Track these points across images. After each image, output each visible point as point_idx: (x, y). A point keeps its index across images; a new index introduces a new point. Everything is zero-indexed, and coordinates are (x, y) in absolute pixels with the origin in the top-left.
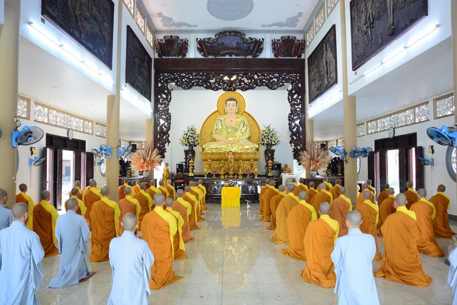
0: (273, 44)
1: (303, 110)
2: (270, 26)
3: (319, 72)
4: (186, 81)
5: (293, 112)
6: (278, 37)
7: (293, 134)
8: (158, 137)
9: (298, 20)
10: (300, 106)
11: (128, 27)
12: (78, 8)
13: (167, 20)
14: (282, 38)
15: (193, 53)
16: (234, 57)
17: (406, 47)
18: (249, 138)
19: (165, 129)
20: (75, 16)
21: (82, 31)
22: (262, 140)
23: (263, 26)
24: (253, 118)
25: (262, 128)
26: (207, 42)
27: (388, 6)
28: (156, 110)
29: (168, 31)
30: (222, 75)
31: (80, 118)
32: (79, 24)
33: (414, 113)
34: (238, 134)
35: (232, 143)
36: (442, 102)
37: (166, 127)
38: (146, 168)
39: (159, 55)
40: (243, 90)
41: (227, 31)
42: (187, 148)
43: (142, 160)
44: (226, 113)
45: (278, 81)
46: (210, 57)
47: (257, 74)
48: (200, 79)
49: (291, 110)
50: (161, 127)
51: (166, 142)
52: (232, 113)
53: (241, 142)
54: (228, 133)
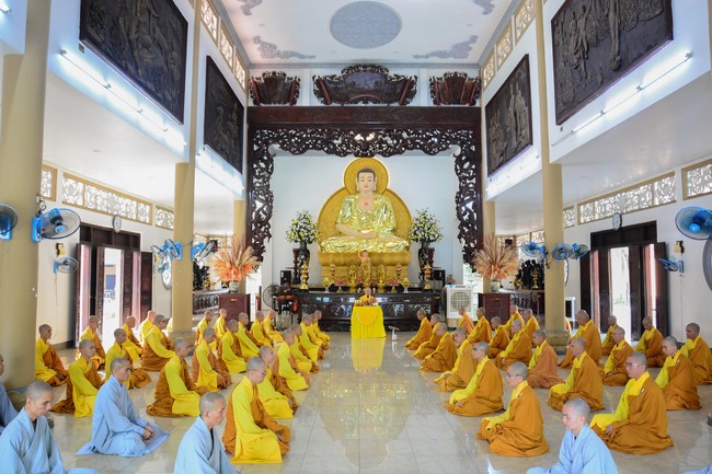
0: (431, 84)
1: (479, 187)
2: (427, 57)
3: (504, 127)
4: (296, 142)
5: (463, 190)
6: (439, 73)
7: (463, 224)
9: (471, 48)
10: (474, 181)
11: (209, 59)
12: (134, 29)
13: (268, 48)
14: (445, 75)
15: (307, 99)
16: (371, 104)
17: (639, 89)
18: (394, 231)
19: (264, 216)
20: (129, 41)
21: (139, 64)
22: (415, 234)
23: (417, 57)
24: (400, 199)
25: (414, 215)
26: (330, 82)
27: (612, 26)
28: (250, 186)
29: (269, 65)
30: (352, 133)
31: (132, 198)
32: (136, 53)
33: (652, 190)
34: (377, 224)
35: (368, 238)
36: (695, 172)
37: (265, 213)
38: (233, 276)
39: (255, 102)
40: (385, 156)
41: (360, 65)
42: (298, 246)
43: (228, 265)
44: (357, 192)
45: (440, 141)
46: (334, 104)
47: (406, 131)
48: (319, 139)
49: (460, 187)
50: (258, 213)
51: (265, 236)
52: (367, 192)
53: (381, 236)
54: (361, 223)
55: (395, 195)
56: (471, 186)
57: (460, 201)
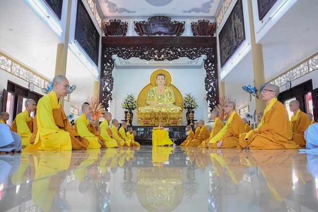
0: (192, 26)
1: (216, 75)
2: (189, 12)
3: (229, 39)
4: (125, 53)
5: (208, 77)
6: (196, 21)
7: (209, 93)
8: (103, 95)
9: (211, 6)
10: (214, 72)
13: (112, 6)
14: (199, 21)
15: (131, 33)
16: (162, 35)
19: (109, 89)
22: (185, 105)
23: (185, 12)
24: (177, 89)
25: (184, 96)
26: (142, 24)
28: (102, 75)
29: (113, 16)
30: (153, 49)
31: (42, 78)
33: (308, 65)
35: (162, 106)
37: (109, 88)
39: (106, 34)
40: (169, 60)
41: (157, 16)
44: (156, 85)
45: (196, 53)
47: (180, 48)
48: (137, 52)
49: (207, 75)
50: (106, 88)
51: (109, 99)
52: (161, 85)
53: (168, 106)
54: (158, 99)
55: (175, 87)
56: (212, 74)
57: (207, 82)
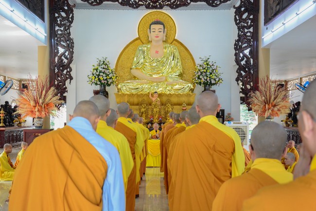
1: (256, 36)
5: (241, 38)
7: (241, 68)
8: (56, 71)
10: (251, 30)
18: (181, 76)
19: (65, 61)
22: (199, 78)
24: (186, 48)
28: (52, 34)
34: (166, 70)
35: (158, 81)
37: (66, 58)
38: (37, 113)
40: (172, 8)
42: (98, 88)
43: (32, 103)
44: (149, 42)
49: (239, 36)
50: (60, 57)
51: (67, 79)
52: (157, 41)
53: (170, 80)
54: (153, 68)
55: (182, 44)
56: (249, 34)
57: (238, 48)
